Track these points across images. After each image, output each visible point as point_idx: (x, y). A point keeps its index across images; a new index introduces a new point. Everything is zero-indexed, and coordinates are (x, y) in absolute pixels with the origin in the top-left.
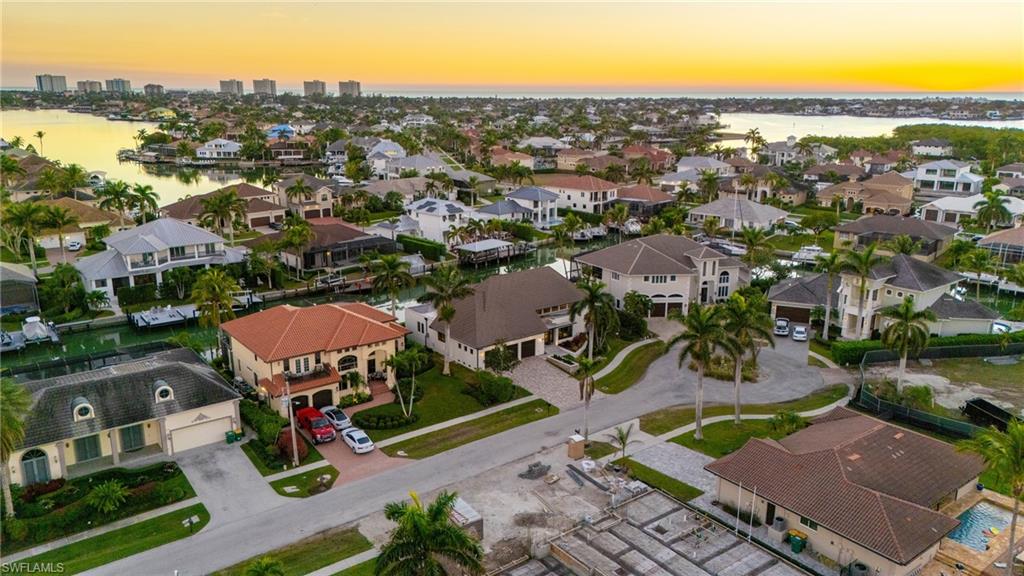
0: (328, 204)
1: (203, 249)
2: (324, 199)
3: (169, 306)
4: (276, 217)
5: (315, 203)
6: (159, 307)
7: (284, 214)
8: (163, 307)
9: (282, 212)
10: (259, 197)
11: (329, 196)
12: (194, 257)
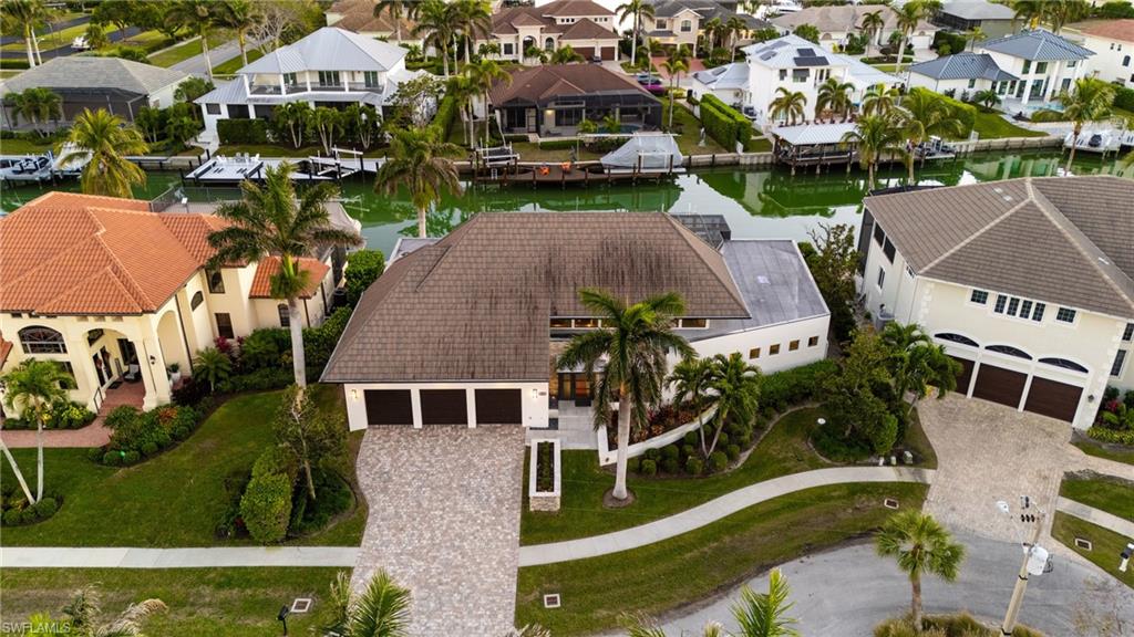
0: (691, 37)
1: (361, 79)
2: (686, 29)
3: (258, 155)
4: (603, 49)
5: (670, 33)
6: (247, 155)
7: (616, 46)
8: (251, 156)
9: (614, 43)
10: (591, 18)
11: (694, 24)
12: (306, 90)
